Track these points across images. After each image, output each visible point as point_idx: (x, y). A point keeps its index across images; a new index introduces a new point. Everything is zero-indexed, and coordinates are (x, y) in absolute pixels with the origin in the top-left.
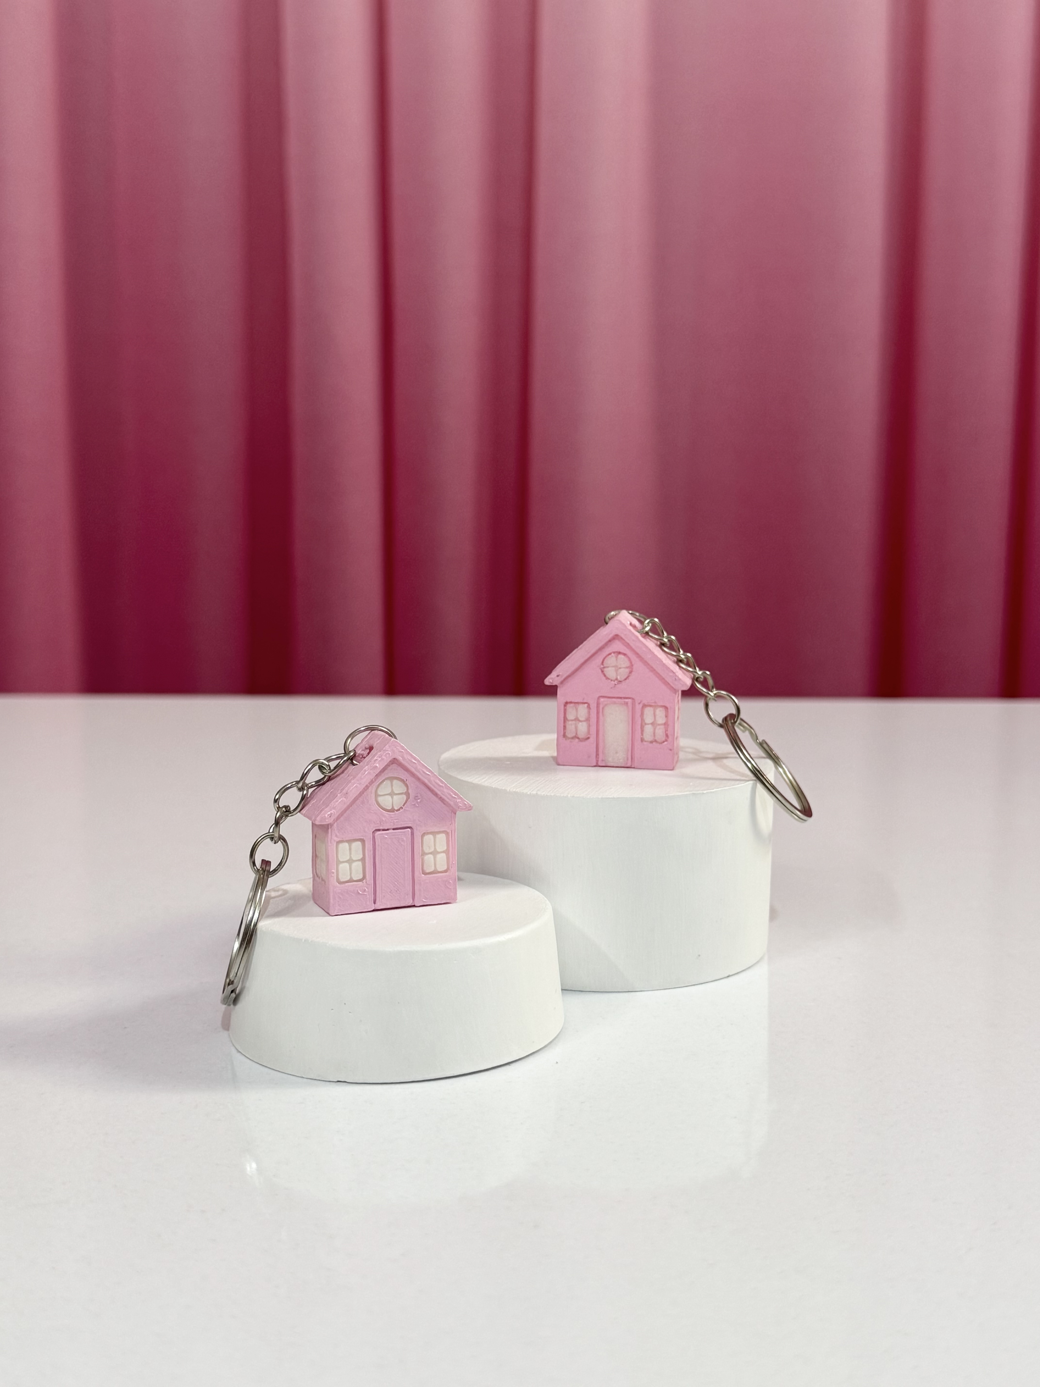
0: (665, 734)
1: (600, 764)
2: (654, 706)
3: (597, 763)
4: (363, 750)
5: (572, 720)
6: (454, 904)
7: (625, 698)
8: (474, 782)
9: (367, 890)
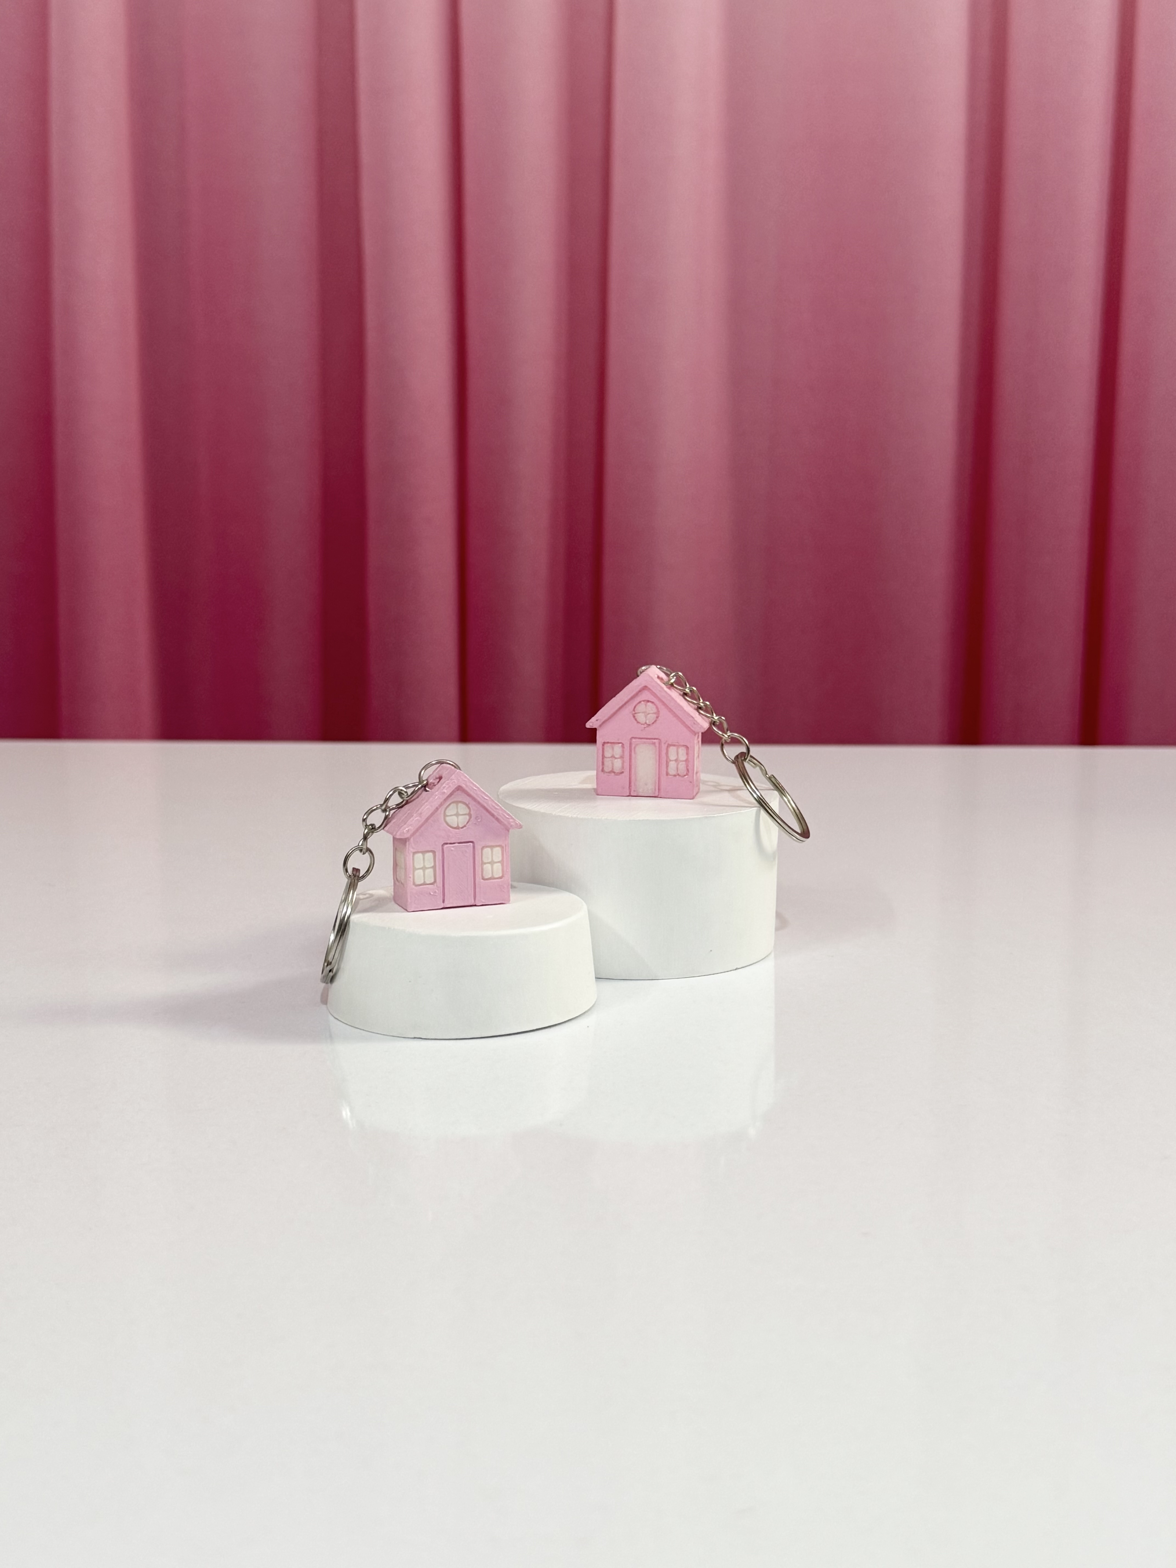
0: (686, 769)
1: (632, 794)
2: (678, 746)
3: (630, 793)
4: (434, 780)
5: (609, 758)
6: (507, 905)
7: (652, 739)
8: (526, 808)
9: (437, 891)
